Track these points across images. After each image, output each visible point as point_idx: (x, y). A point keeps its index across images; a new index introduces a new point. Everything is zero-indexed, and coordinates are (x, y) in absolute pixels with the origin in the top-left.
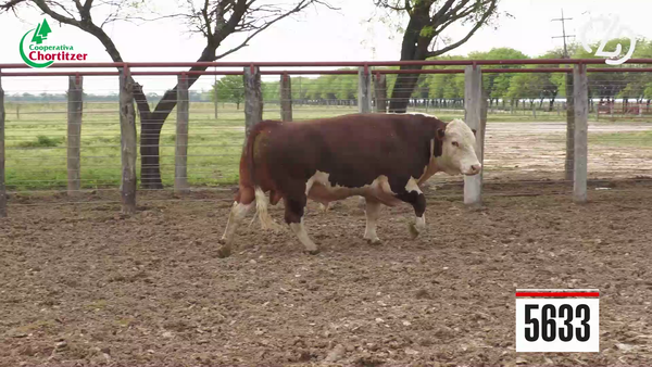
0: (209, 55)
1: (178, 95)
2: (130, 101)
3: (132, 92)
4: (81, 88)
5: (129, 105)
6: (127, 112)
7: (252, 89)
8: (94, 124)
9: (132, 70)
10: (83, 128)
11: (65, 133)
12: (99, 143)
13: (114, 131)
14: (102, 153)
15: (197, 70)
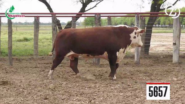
0: (83, 10)
1: (72, 24)
2: (56, 26)
3: (56, 23)
4: (39, 21)
5: (55, 28)
6: (54, 30)
7: (98, 22)
8: (43, 33)
9: (56, 15)
10: (39, 35)
11: (33, 37)
12: (45, 40)
13: (50, 36)
14: (45, 44)
15: (78, 15)
